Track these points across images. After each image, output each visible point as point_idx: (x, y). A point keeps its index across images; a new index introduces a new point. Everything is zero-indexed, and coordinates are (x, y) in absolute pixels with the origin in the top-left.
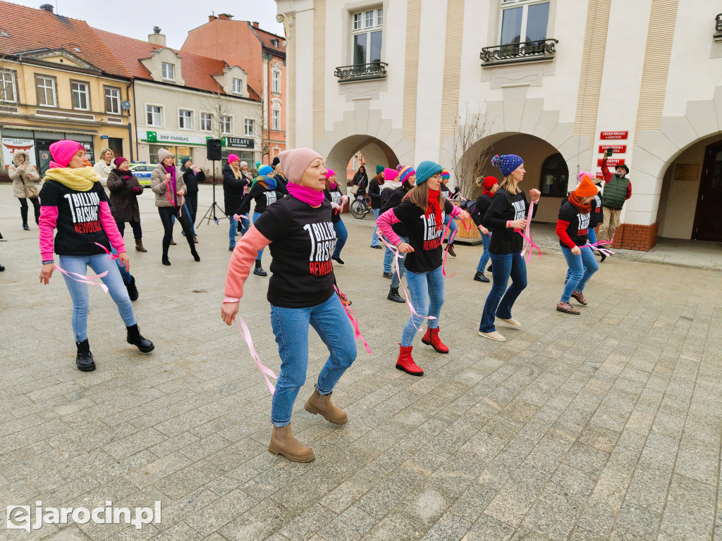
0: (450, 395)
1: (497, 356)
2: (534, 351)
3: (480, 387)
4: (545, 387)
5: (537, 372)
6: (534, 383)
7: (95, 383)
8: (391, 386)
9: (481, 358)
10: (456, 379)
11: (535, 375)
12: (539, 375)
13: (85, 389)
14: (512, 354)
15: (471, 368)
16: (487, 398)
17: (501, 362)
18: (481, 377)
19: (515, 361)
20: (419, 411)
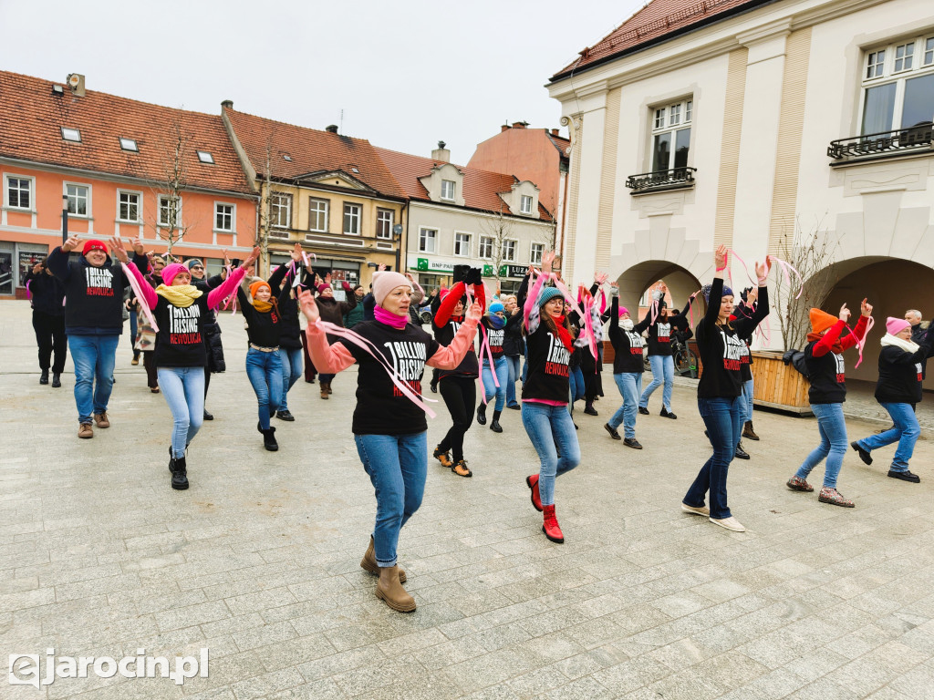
0: (632, 625)
1: (741, 580)
2: (814, 582)
3: (686, 621)
4: (798, 639)
5: (799, 614)
6: (782, 630)
7: (201, 537)
8: (551, 598)
9: (716, 578)
10: (657, 603)
11: (793, 618)
12: (799, 619)
13: (186, 543)
14: (770, 580)
15: (689, 591)
16: (688, 639)
17: (745, 590)
18: (698, 606)
19: (771, 592)
20: (571, 639)
